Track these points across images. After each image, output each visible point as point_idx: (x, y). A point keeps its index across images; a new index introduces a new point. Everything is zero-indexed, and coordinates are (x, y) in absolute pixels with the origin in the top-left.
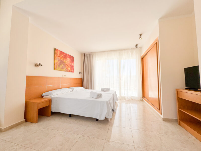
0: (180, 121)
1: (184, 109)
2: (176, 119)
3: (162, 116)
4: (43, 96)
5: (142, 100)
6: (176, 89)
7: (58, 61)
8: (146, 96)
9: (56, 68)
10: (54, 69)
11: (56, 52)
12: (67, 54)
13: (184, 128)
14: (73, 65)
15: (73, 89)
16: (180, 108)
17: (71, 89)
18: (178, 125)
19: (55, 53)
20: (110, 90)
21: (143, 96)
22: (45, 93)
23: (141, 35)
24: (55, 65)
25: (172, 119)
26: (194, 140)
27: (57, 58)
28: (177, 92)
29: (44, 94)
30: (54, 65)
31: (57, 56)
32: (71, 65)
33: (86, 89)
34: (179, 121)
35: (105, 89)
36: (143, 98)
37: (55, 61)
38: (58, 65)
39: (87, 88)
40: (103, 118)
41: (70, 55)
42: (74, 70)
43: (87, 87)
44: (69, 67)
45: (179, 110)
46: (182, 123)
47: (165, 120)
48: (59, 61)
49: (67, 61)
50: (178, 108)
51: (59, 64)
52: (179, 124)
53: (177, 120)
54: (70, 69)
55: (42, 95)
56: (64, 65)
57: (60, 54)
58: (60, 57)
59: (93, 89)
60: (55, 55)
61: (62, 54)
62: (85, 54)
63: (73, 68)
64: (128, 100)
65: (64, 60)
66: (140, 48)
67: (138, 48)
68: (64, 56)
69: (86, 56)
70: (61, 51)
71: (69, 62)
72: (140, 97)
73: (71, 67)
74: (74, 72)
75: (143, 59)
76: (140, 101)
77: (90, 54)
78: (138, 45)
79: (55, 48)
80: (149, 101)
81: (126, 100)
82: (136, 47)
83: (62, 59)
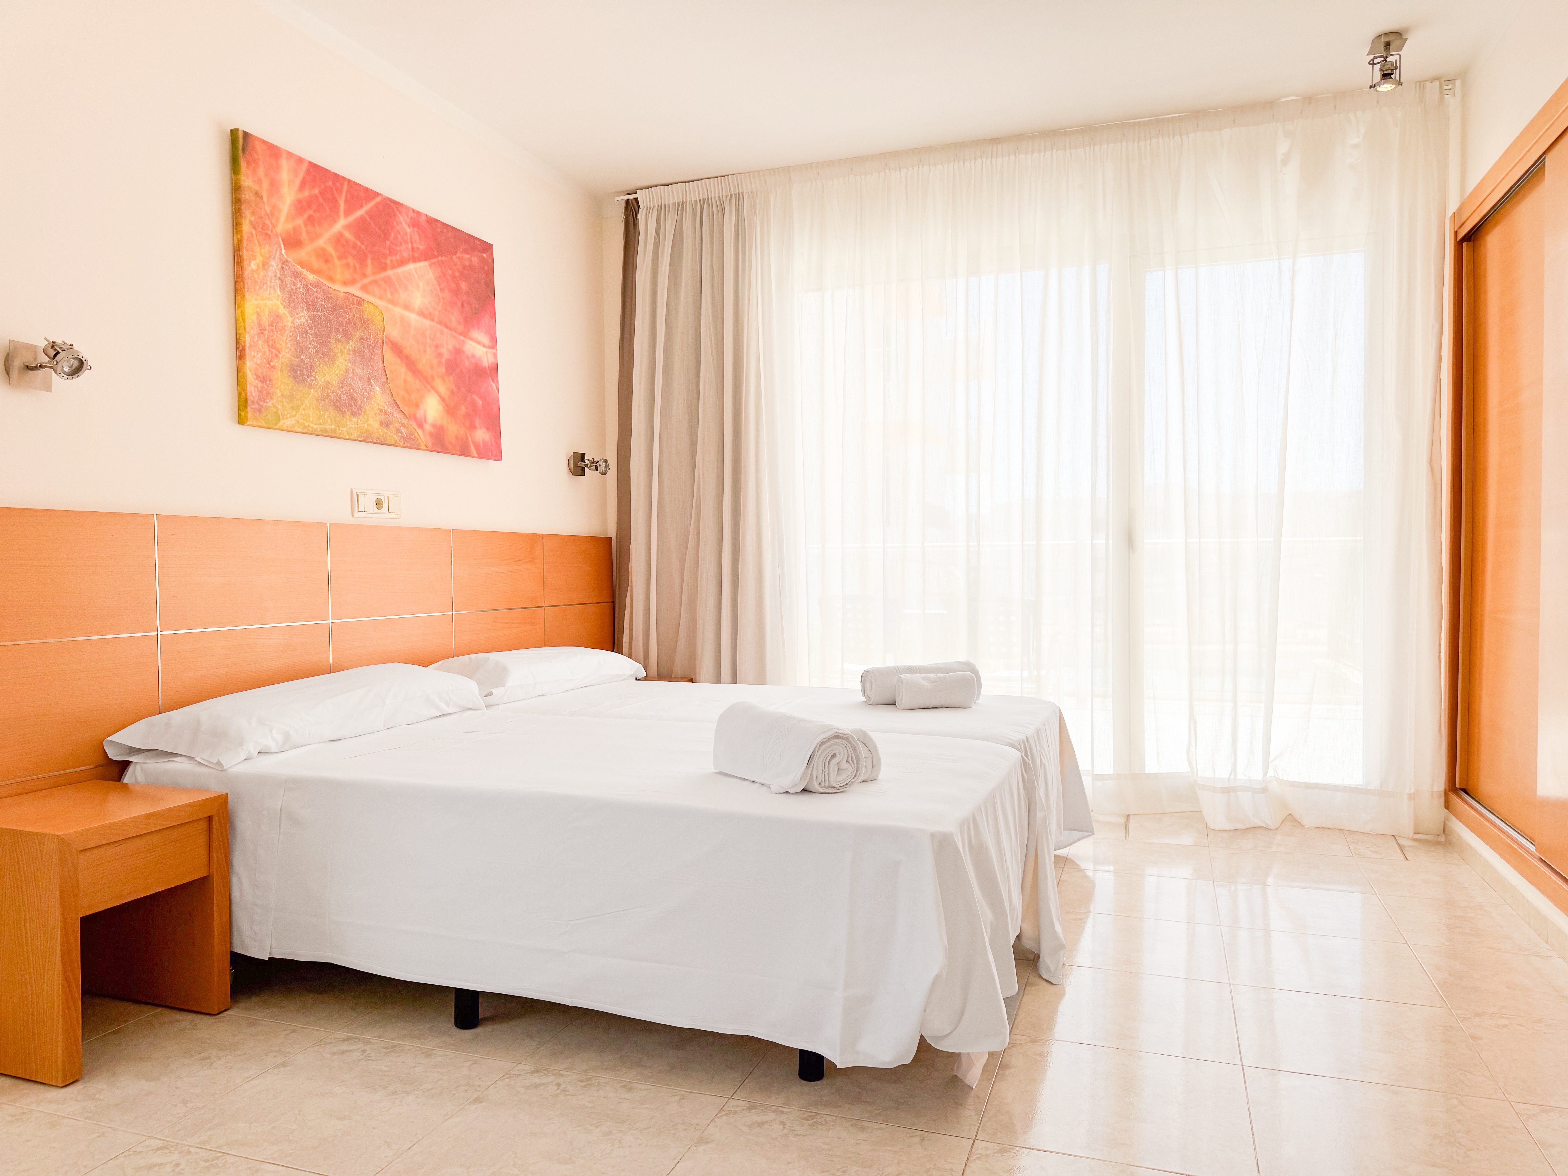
4: (125, 765)
7: (282, 311)
9: (265, 395)
10: (241, 421)
11: (247, 181)
12: (391, 207)
14: (486, 360)
15: (500, 676)
17: (469, 673)
19: (236, 189)
20: (989, 688)
21: (1460, 786)
22: (141, 725)
24: (249, 364)
27: (274, 264)
29: (128, 736)
30: (240, 355)
31: (264, 232)
32: (458, 351)
33: (664, 675)
35: (917, 677)
36: (1459, 803)
37: (251, 305)
38: (286, 355)
39: (679, 668)
41: (436, 222)
42: (494, 423)
43: (682, 647)
44: (427, 382)
48: (291, 301)
49: (403, 296)
51: (300, 350)
54: (450, 410)
55: (114, 755)
56: (361, 355)
57: (300, 207)
58: (303, 253)
59: (761, 679)
60: (236, 225)
61: (335, 210)
62: (639, 195)
63: (482, 397)
64: (1240, 826)
65: (354, 290)
66: (1437, 83)
67: (1400, 84)
68: (357, 236)
69: (658, 223)
70: (311, 164)
71: (433, 320)
72: (1410, 795)
73: (453, 387)
74: (498, 456)
75: (1474, 251)
76: (1403, 842)
77: (704, 200)
78: (1404, 37)
79: (234, 132)
80: (1532, 848)
81: (1211, 826)
82: (1381, 70)
83: (340, 273)
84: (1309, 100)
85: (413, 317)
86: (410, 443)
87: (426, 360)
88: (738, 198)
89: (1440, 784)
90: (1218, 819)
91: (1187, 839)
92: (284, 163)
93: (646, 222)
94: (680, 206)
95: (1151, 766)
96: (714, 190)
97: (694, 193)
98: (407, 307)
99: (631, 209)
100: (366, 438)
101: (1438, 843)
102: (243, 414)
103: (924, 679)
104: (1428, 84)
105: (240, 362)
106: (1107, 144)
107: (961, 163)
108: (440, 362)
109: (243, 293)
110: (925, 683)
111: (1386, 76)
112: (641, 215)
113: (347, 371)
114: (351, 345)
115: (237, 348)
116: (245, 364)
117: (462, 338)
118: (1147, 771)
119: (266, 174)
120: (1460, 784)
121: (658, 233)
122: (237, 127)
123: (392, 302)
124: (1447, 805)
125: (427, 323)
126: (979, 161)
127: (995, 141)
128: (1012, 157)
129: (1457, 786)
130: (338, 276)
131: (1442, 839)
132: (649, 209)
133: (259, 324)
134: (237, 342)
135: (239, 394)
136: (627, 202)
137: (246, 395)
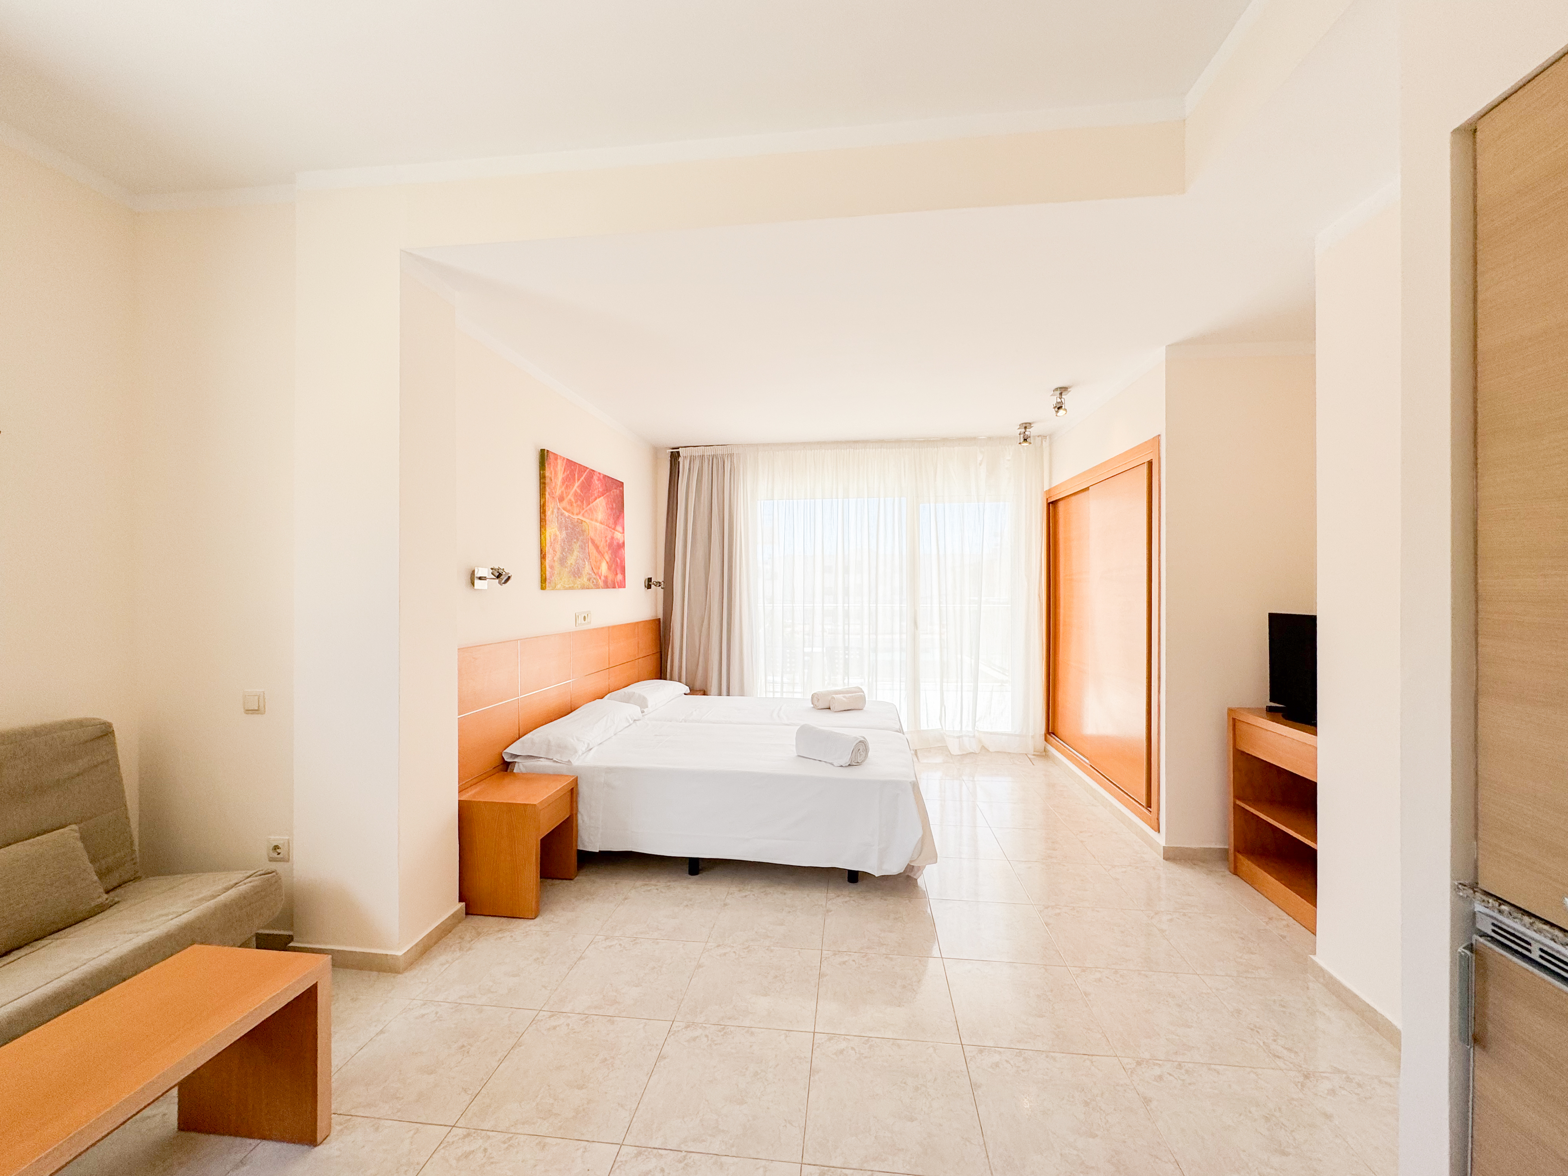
0: (1240, 856)
1: (1256, 801)
2: (1222, 847)
3: (1161, 840)
4: (513, 763)
5: (1044, 755)
6: (1230, 710)
7: (558, 533)
8: (1063, 728)
9: (551, 575)
10: (542, 588)
11: (546, 473)
12: (592, 472)
13: (1251, 882)
14: (621, 540)
16: (1239, 799)
18: (1227, 872)
19: (543, 478)
21: (1051, 731)
22: (516, 744)
23: (1062, 390)
25: (1206, 850)
26: (1288, 926)
27: (555, 511)
28: (1234, 725)
30: (543, 556)
31: (552, 497)
32: (612, 538)
34: (1235, 856)
35: (840, 696)
36: (1051, 738)
37: (547, 533)
38: (559, 553)
39: (697, 685)
40: (894, 868)
41: (605, 476)
42: (623, 570)
43: (699, 675)
44: (602, 555)
45: (1235, 806)
46: (1246, 864)
47: (1173, 855)
48: (560, 529)
49: (595, 515)
50: (1236, 797)
51: (563, 549)
52: (1236, 868)
53: (1226, 851)
54: (610, 567)
55: (507, 759)
56: (582, 548)
57: (564, 481)
58: (564, 504)
60: (542, 495)
61: (574, 480)
62: (680, 450)
63: (620, 559)
64: (965, 753)
65: (580, 517)
66: (1040, 438)
67: (1030, 443)
68: (581, 491)
69: (690, 464)
70: (567, 459)
71: (604, 525)
72: (1032, 736)
73: (610, 556)
74: (624, 587)
75: (1055, 508)
76: (1030, 756)
77: (714, 455)
78: (1032, 425)
79: (542, 451)
80: (1087, 761)
81: (952, 753)
82: (1023, 437)
83: (576, 510)
84: (990, 438)
85: (598, 524)
86: (597, 587)
87: (602, 545)
88: (732, 455)
89: (1043, 730)
90: (955, 750)
91: (939, 760)
92: (559, 461)
93: (684, 464)
94: (702, 457)
95: (924, 727)
96: (719, 451)
97: (709, 452)
98: (596, 521)
99: (675, 457)
100: (583, 587)
101: (1043, 756)
102: (544, 585)
103: (844, 697)
104: (1037, 438)
105: (543, 560)
106: (906, 448)
107: (840, 450)
108: (606, 545)
109: (545, 527)
110: (844, 699)
111: (1025, 440)
112: (681, 460)
113: (577, 557)
114: (579, 543)
115: (541, 553)
116: (545, 561)
117: (613, 531)
118: (922, 729)
119: (553, 468)
120: (1051, 730)
121: (689, 469)
122: (544, 448)
123: (592, 520)
124: (1046, 740)
125: (603, 526)
126: (848, 450)
127: (856, 442)
128: (863, 450)
129: (1050, 731)
130: (575, 512)
131: (1044, 754)
132: (685, 457)
133: (551, 541)
134: (541, 551)
135: (541, 575)
136: (672, 452)
137: (546, 576)
